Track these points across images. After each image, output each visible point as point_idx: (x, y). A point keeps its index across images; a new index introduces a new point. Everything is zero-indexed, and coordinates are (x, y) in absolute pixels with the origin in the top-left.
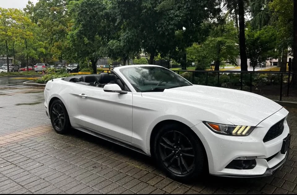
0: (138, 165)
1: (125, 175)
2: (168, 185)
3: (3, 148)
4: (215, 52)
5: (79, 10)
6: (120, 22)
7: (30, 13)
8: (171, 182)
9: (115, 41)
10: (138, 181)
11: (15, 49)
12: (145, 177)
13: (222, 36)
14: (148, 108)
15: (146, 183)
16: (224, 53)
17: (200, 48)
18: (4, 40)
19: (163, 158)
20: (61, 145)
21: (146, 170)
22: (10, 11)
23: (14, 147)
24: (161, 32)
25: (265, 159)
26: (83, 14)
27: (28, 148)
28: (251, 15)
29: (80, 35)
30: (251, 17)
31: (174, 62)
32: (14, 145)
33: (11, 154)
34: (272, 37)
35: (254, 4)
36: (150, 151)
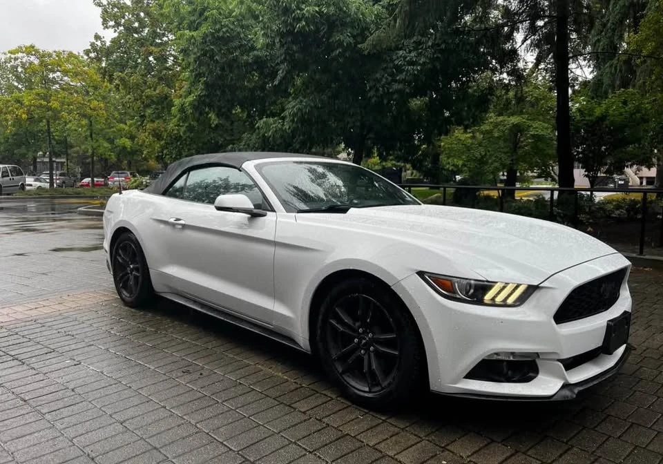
0: (281, 371)
1: (249, 390)
2: (336, 413)
3: (4, 330)
4: (505, 150)
5: (198, 52)
6: (284, 78)
7: (99, 60)
8: (345, 406)
9: (271, 120)
10: (273, 401)
11: (68, 140)
12: (291, 394)
13: (521, 113)
14: (308, 246)
15: (289, 406)
16: (527, 153)
17: (470, 141)
18: (44, 117)
19: (334, 354)
20: (126, 328)
21: (295, 382)
22: (57, 56)
23: (27, 328)
24: (373, 100)
25: (559, 360)
26: (206, 59)
27: (55, 332)
28: (592, 66)
29: (199, 106)
30: (592, 72)
31: (414, 174)
32: (28, 323)
33: (18, 341)
34: (634, 114)
35: (599, 41)
36: (308, 342)
